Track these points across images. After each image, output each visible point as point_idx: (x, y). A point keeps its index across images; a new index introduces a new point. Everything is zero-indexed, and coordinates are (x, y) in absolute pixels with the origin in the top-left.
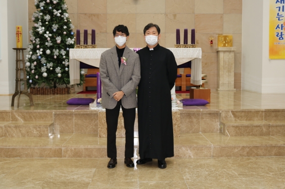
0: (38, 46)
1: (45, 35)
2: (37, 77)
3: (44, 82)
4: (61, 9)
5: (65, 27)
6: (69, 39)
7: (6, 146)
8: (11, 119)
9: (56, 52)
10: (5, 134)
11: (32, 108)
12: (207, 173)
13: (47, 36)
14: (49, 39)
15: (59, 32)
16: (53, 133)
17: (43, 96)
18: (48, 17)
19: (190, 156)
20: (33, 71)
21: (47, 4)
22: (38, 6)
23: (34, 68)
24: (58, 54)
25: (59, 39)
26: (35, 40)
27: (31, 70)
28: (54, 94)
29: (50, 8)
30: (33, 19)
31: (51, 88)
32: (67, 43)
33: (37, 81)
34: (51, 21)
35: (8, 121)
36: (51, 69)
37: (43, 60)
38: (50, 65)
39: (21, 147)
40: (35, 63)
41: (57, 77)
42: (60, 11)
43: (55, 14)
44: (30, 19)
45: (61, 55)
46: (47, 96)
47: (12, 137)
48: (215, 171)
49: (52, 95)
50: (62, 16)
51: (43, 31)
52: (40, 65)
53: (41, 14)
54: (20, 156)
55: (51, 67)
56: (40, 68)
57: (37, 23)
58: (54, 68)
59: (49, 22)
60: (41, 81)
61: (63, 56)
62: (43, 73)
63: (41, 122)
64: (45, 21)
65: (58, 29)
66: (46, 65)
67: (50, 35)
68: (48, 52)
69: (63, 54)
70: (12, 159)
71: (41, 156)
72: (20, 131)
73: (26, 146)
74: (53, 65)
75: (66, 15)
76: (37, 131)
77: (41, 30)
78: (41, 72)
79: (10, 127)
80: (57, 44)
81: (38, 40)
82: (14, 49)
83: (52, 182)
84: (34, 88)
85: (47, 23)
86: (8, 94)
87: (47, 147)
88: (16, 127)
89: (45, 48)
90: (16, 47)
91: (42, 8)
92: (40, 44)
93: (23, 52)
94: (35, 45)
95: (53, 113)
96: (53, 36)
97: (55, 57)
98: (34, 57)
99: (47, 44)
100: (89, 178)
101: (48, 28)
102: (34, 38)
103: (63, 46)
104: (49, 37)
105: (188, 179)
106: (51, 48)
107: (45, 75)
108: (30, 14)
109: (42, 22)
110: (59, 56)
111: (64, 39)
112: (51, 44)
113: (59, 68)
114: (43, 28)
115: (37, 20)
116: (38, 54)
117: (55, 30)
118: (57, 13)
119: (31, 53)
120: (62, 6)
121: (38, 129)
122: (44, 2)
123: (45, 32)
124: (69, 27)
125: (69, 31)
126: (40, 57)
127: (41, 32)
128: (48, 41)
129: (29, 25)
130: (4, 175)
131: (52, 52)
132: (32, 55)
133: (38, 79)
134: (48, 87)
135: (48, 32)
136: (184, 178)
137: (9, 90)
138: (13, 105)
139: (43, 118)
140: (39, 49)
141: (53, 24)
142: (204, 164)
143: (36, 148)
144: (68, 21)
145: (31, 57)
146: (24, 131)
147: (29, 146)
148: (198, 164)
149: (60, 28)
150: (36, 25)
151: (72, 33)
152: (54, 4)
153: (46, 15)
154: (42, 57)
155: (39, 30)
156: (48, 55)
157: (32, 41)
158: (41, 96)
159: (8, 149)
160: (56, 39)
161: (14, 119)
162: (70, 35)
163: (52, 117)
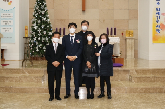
0: (34, 36)
1: (38, 30)
2: (33, 51)
3: (37, 54)
4: (46, 17)
5: (48, 26)
6: (50, 32)
7: (21, 87)
8: (22, 73)
9: (43, 39)
10: (20, 81)
11: (33, 67)
12: (124, 101)
13: (39, 31)
14: (40, 32)
15: (45, 29)
16: (44, 81)
17: (36, 61)
18: (39, 21)
19: (115, 93)
20: (31, 49)
21: (39, 14)
22: (34, 16)
23: (32, 47)
24: (44, 40)
25: (45, 32)
26: (32, 33)
27: (30, 48)
28: (42, 60)
29: (41, 16)
30: (32, 22)
31: (40, 57)
32: (49, 34)
33: (33, 53)
34: (41, 23)
35: (21, 74)
36: (41, 47)
37: (37, 43)
38: (40, 45)
39: (28, 88)
40: (33, 44)
41: (44, 52)
42: (45, 18)
43: (43, 19)
44: (30, 22)
45: (46, 40)
46: (38, 61)
47: (23, 82)
48: (128, 100)
49: (41, 61)
50: (47, 21)
51: (37, 28)
52: (35, 45)
53: (36, 19)
54: (27, 92)
55: (40, 46)
56: (35, 47)
57: (34, 24)
58: (42, 47)
59: (40, 23)
60: (36, 54)
61: (47, 41)
62: (36, 49)
63: (37, 75)
64: (38, 23)
65: (44, 27)
66: (38, 45)
67: (41, 30)
68: (39, 39)
69: (47, 40)
70: (24, 94)
71: (39, 92)
72: (27, 79)
73: (31, 87)
74: (42, 45)
75: (49, 20)
76: (36, 79)
77: (36, 28)
78: (35, 49)
79: (22, 77)
80: (44, 34)
81: (34, 33)
82: (24, 37)
83: (46, 106)
84: (32, 57)
85: (39, 24)
86: (18, 60)
87: (41, 88)
88: (25, 77)
89: (38, 37)
90: (25, 37)
91: (37, 16)
92: (35, 35)
93: (28, 39)
94: (32, 35)
95: (44, 70)
96: (42, 31)
97: (43, 41)
98: (32, 41)
99: (39, 34)
100: (64, 103)
101: (40, 27)
102: (32, 31)
103: (47, 36)
104: (40, 31)
105: (115, 105)
106: (41, 37)
107: (38, 50)
108: (30, 20)
109: (36, 23)
110: (45, 41)
111: (47, 32)
112: (41, 35)
113: (45, 47)
114: (37, 27)
115: (34, 22)
116: (34, 40)
117: (43, 28)
118: (44, 19)
119: (30, 39)
120: (47, 15)
121: (36, 78)
122: (37, 13)
123: (38, 29)
124: (50, 26)
125: (50, 28)
126: (35, 41)
127: (36, 29)
128: (39, 33)
129: (29, 25)
130: (21, 102)
131: (41, 39)
132: (31, 40)
133: (34, 53)
134: (39, 57)
135: (39, 29)
136: (113, 104)
137: (19, 58)
138: (22, 66)
139: (38, 73)
140: (35, 37)
141: (42, 25)
142: (122, 97)
143: (36, 88)
144: (50, 23)
145: (30, 41)
146: (29, 79)
147: (32, 87)
148: (119, 97)
149: (46, 27)
150: (33, 25)
151: (51, 29)
152: (42, 15)
153: (38, 20)
154: (36, 41)
155: (35, 27)
156: (39, 40)
157: (31, 33)
158: (35, 61)
159: (22, 88)
160: (44, 32)
161: (24, 73)
162: (50, 30)
163: (43, 72)
